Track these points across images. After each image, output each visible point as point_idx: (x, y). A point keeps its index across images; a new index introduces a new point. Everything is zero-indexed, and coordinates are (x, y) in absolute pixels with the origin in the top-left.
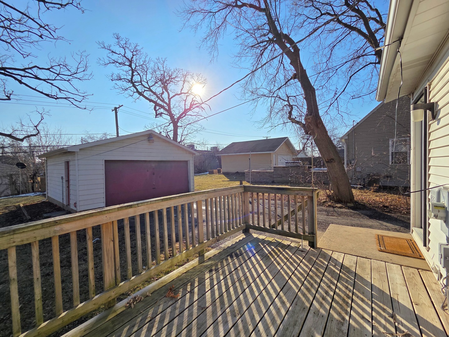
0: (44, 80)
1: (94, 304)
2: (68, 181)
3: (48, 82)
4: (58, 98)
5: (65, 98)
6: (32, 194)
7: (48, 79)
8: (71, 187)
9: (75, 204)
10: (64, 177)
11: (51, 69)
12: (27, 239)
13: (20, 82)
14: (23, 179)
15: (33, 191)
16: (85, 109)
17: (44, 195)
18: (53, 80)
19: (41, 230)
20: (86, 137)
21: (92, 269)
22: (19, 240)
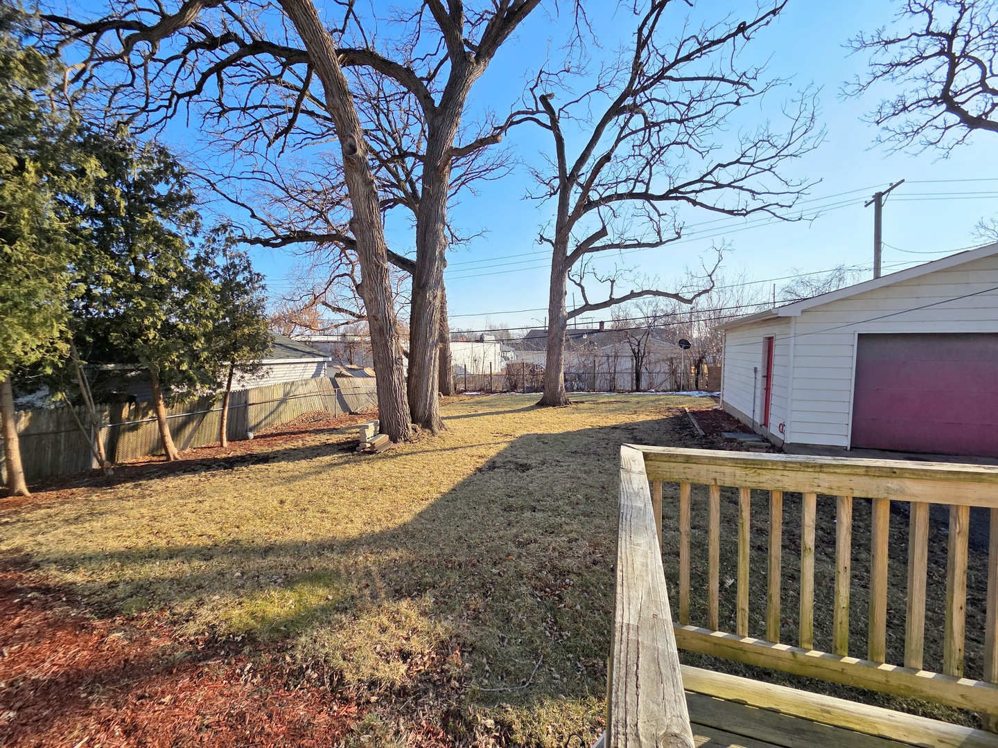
0: (729, 185)
1: (962, 696)
2: (768, 377)
3: (734, 187)
4: (748, 213)
5: (761, 208)
6: (695, 393)
7: (735, 181)
8: (774, 390)
9: (782, 425)
10: (760, 368)
11: (741, 160)
12: (839, 487)
13: (695, 203)
14: (685, 366)
15: (697, 389)
16: (799, 219)
17: (716, 399)
18: (742, 179)
19: (863, 478)
20: (794, 283)
21: (961, 608)
22: (826, 485)
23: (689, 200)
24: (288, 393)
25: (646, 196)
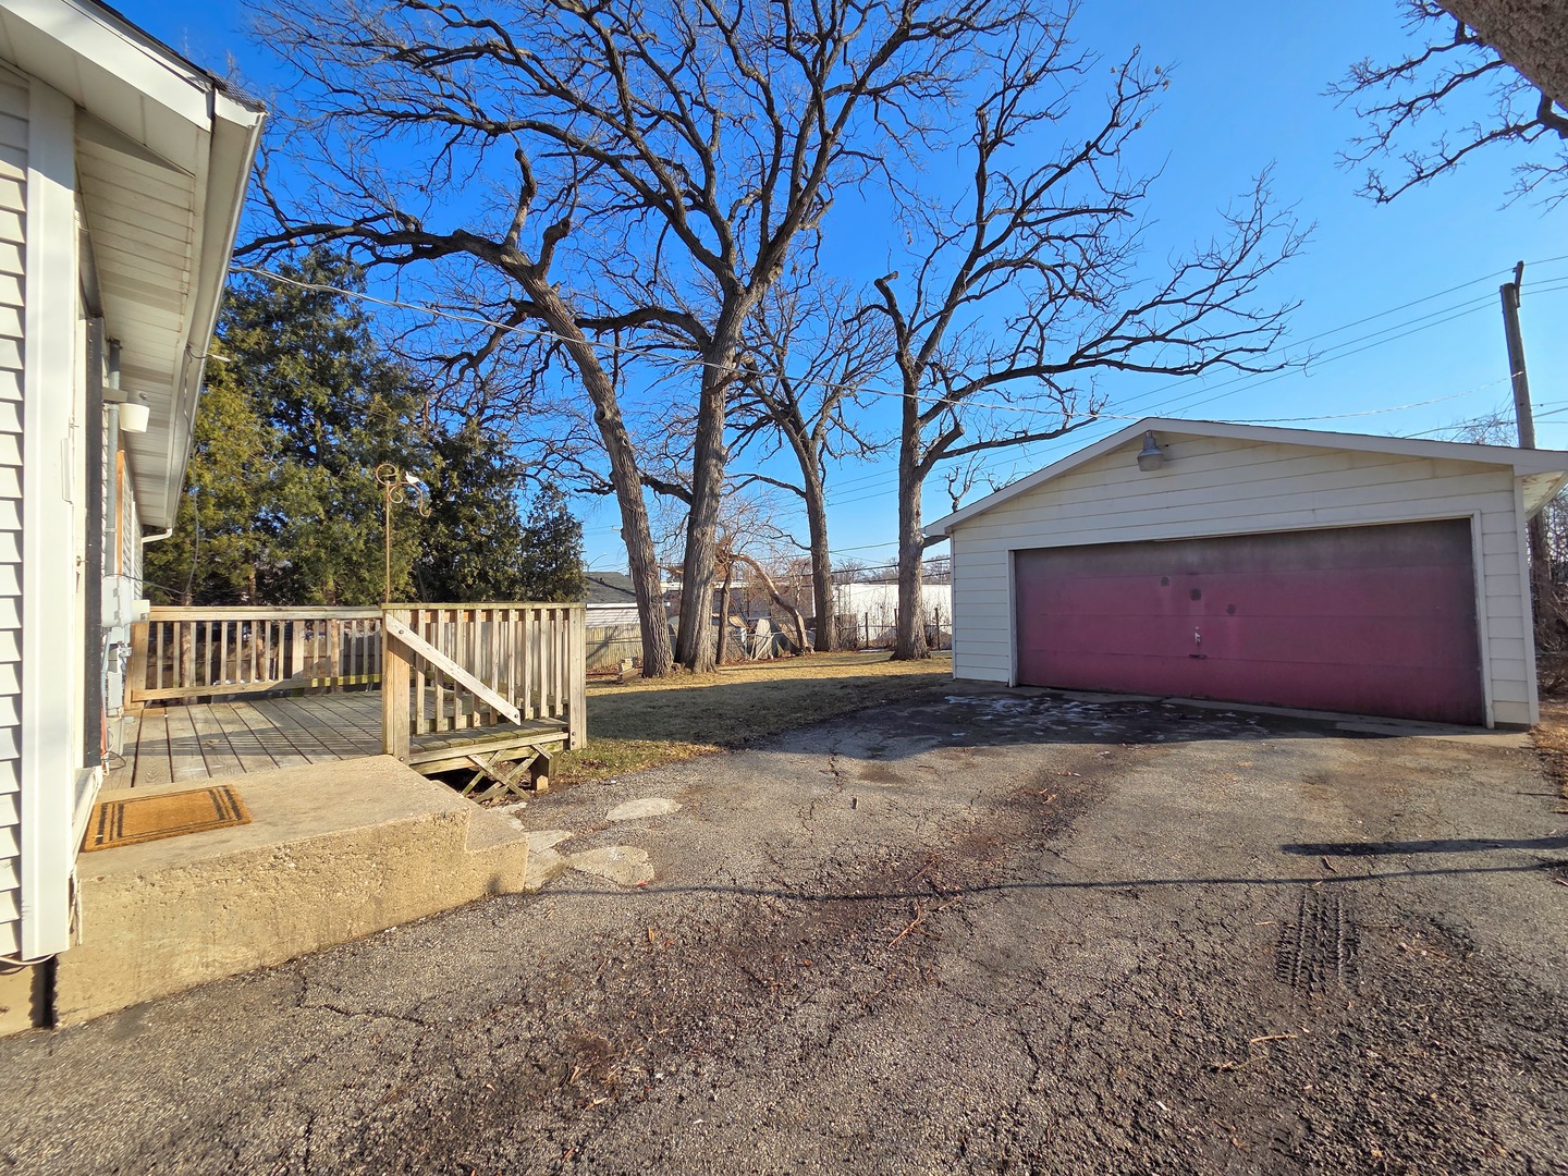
4: (1202, 367)
11: (1166, 298)
16: (1281, 367)
23: (1110, 363)
24: (611, 637)
25: (1037, 370)
